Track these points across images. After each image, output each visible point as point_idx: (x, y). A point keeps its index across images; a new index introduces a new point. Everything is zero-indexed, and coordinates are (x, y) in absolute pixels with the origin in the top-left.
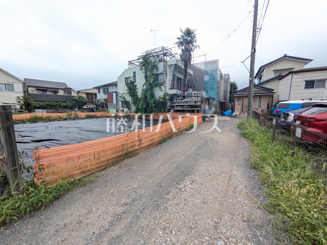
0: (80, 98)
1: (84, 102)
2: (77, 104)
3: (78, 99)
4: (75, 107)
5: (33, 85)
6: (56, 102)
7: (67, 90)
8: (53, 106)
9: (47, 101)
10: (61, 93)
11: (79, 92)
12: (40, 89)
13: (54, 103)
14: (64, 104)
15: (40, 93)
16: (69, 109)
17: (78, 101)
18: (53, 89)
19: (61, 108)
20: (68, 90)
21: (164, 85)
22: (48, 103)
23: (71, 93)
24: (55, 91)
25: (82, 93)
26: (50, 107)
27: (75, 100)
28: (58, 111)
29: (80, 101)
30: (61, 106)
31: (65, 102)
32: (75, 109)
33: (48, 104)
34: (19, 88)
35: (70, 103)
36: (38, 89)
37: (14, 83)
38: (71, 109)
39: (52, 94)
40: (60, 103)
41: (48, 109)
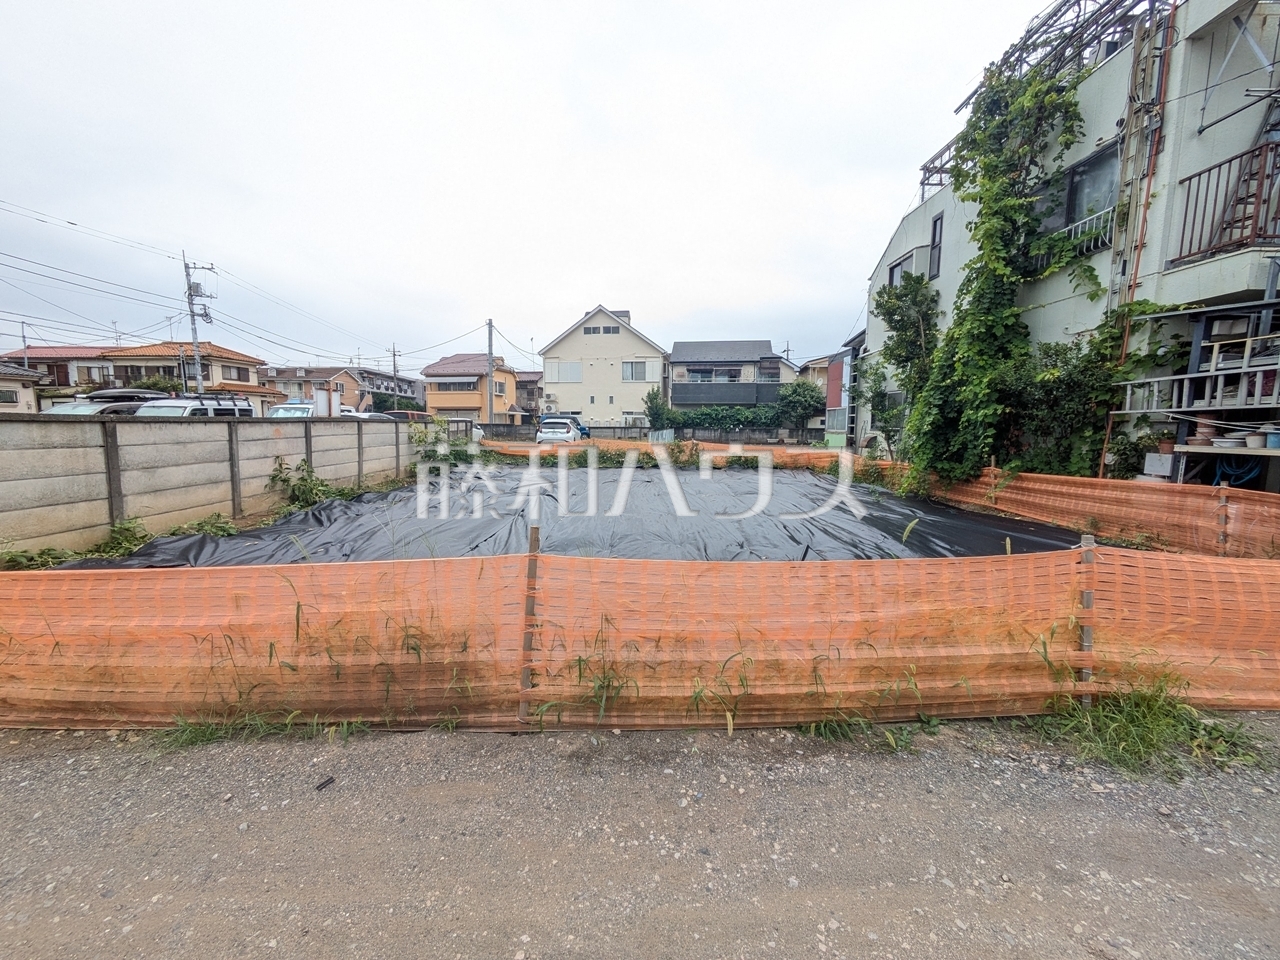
0: (799, 390)
1: (810, 405)
2: (787, 412)
3: (790, 396)
4: (779, 426)
5: (682, 360)
6: (727, 408)
7: (767, 364)
8: (718, 420)
9: (706, 405)
10: (749, 375)
11: (804, 370)
12: (697, 368)
13: (722, 410)
14: (748, 413)
15: (696, 379)
16: (760, 431)
17: (791, 402)
18: (726, 365)
19: (738, 425)
20: (770, 364)
21: (1121, 242)
22: (705, 410)
23: (777, 375)
24: (732, 369)
25: (814, 369)
26: (710, 424)
27: (784, 398)
28: (730, 436)
29: (795, 402)
30: (738, 420)
31: (755, 406)
32: (781, 431)
33: (706, 414)
34: (654, 371)
35: (766, 409)
36: (691, 368)
37: (648, 359)
38: (768, 432)
39: (724, 380)
40: (739, 410)
41: (706, 429)
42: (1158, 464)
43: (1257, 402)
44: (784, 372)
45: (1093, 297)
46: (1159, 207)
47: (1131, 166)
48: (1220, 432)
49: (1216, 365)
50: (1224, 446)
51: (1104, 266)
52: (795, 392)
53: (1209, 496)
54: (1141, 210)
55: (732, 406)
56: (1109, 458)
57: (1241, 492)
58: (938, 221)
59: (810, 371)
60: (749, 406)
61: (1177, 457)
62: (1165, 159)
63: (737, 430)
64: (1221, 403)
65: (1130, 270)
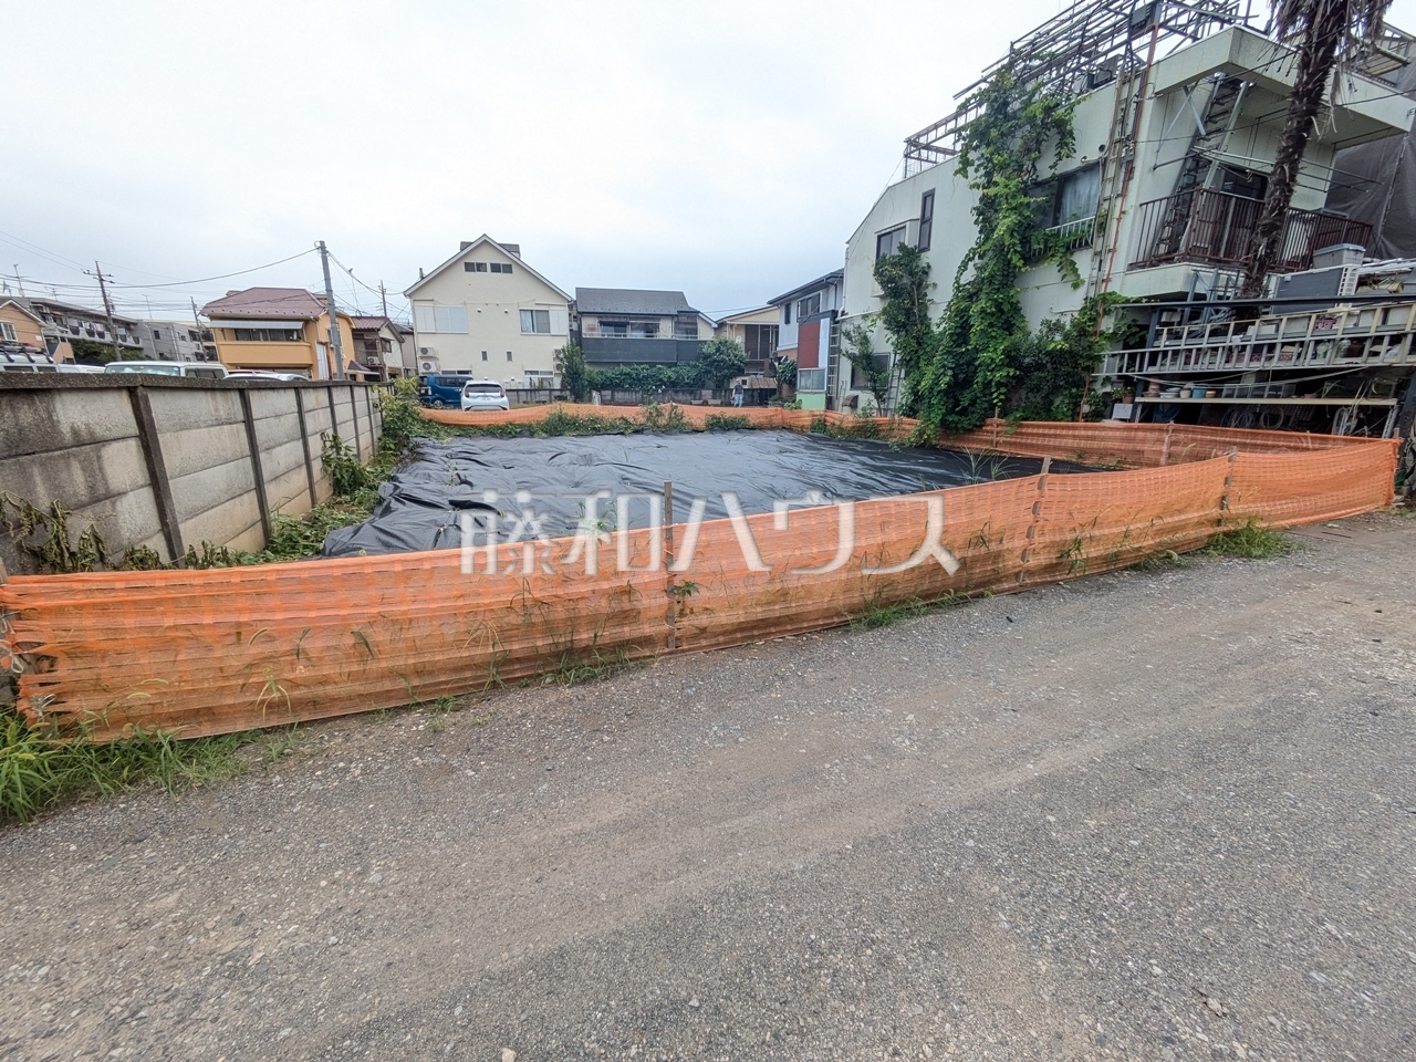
0: (722, 348)
1: (733, 364)
2: (710, 372)
3: (714, 354)
4: (703, 386)
5: (592, 310)
6: (648, 367)
7: (684, 319)
8: (639, 380)
9: (624, 364)
10: (666, 331)
11: (721, 325)
12: (610, 320)
13: (643, 369)
14: (670, 373)
15: (610, 333)
16: (683, 392)
17: (715, 361)
18: (642, 319)
19: (660, 386)
20: (687, 319)
21: (1098, 244)
22: (627, 370)
23: (695, 331)
24: (649, 324)
25: (732, 326)
26: (631, 385)
27: (706, 357)
28: (652, 398)
29: (719, 362)
30: (661, 380)
31: (675, 365)
32: (704, 392)
33: (625, 374)
34: (560, 321)
35: (688, 368)
36: (604, 320)
37: (551, 308)
38: (691, 393)
39: (640, 335)
40: (660, 369)
41: (625, 390)
42: (1122, 410)
43: (1192, 368)
44: (701, 327)
45: (1076, 286)
46: (1127, 220)
47: (1109, 186)
48: (1163, 388)
49: (1163, 343)
50: (1167, 398)
51: (1083, 260)
52: (718, 350)
53: (1161, 430)
54: (1115, 223)
55: (652, 365)
56: (1086, 409)
57: (1182, 426)
58: (928, 197)
59: (728, 328)
60: (670, 365)
61: (1135, 406)
62: (1133, 185)
63: (660, 391)
64: (1169, 369)
65: (1106, 268)
